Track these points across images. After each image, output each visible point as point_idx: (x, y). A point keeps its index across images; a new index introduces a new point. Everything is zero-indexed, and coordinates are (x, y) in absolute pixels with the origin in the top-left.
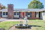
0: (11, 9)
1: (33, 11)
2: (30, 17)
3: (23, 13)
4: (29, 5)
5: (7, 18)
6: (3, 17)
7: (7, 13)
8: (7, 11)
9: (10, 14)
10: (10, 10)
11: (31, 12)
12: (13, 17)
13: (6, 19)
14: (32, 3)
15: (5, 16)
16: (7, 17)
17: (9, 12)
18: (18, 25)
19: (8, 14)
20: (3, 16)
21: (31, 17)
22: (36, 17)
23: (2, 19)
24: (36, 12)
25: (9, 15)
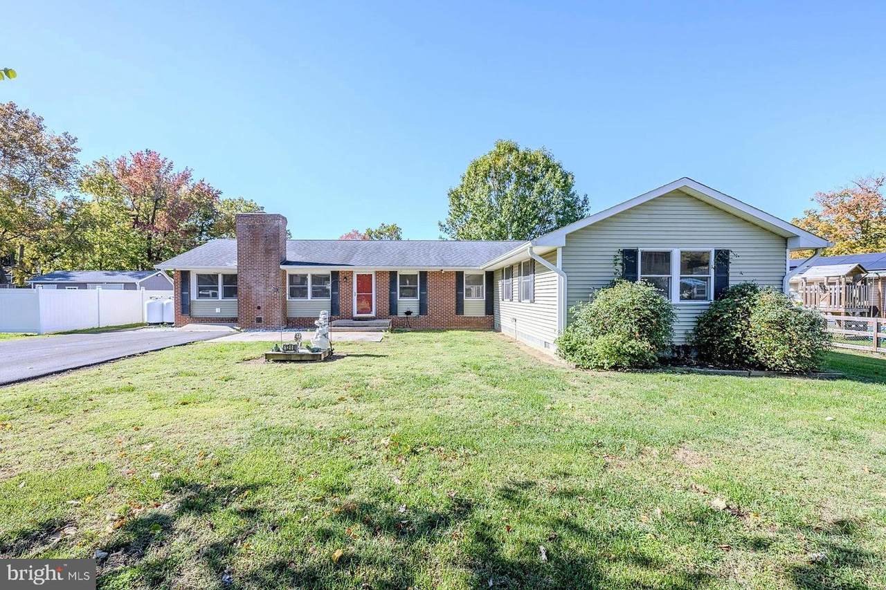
0: (268, 252)
1: (437, 269)
2: (415, 311)
3: (364, 281)
4: (455, 196)
5: (232, 321)
6: (197, 311)
7: (231, 280)
8: (232, 266)
9: (259, 290)
10: (260, 257)
11: (424, 275)
12: (277, 315)
13: (226, 329)
14: (482, 173)
15: (220, 305)
16: (235, 315)
17: (247, 279)
18: (279, 351)
19: (240, 285)
20: (200, 305)
21: (423, 309)
22: (460, 308)
23: (190, 327)
24: (460, 275)
25: (247, 297)
